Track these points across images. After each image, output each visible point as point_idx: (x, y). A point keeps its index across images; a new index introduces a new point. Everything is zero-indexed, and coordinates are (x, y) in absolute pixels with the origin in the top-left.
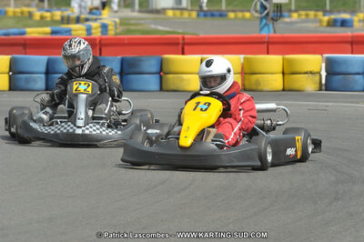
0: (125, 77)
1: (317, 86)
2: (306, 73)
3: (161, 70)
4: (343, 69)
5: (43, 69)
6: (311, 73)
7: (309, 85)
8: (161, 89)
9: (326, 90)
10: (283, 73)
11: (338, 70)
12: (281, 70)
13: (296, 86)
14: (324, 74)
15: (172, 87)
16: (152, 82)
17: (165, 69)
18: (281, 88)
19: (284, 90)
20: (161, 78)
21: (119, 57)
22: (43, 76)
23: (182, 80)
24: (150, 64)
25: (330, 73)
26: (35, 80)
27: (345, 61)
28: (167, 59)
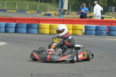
0: (28, 29)
1: (82, 33)
2: (79, 30)
3: (38, 28)
4: (90, 29)
5: (4, 26)
6: (81, 30)
7: (80, 33)
8: (38, 33)
9: (84, 35)
10: (73, 30)
11: (88, 29)
12: (72, 29)
13: (76, 33)
14: (84, 30)
15: (42, 33)
16: (36, 31)
17: (39, 27)
18: (72, 34)
19: (73, 34)
20: (38, 30)
21: (27, 23)
22: (4, 28)
23: (45, 30)
24: (35, 26)
25: (86, 30)
26: (2, 29)
27: (91, 27)
28: (40, 25)
